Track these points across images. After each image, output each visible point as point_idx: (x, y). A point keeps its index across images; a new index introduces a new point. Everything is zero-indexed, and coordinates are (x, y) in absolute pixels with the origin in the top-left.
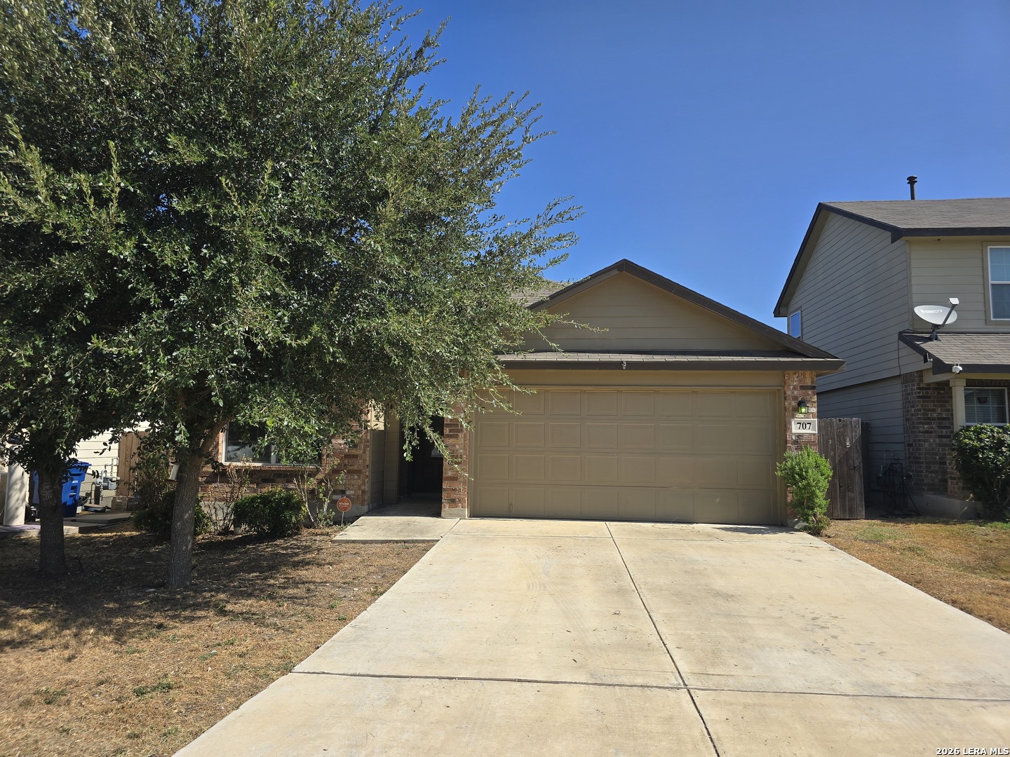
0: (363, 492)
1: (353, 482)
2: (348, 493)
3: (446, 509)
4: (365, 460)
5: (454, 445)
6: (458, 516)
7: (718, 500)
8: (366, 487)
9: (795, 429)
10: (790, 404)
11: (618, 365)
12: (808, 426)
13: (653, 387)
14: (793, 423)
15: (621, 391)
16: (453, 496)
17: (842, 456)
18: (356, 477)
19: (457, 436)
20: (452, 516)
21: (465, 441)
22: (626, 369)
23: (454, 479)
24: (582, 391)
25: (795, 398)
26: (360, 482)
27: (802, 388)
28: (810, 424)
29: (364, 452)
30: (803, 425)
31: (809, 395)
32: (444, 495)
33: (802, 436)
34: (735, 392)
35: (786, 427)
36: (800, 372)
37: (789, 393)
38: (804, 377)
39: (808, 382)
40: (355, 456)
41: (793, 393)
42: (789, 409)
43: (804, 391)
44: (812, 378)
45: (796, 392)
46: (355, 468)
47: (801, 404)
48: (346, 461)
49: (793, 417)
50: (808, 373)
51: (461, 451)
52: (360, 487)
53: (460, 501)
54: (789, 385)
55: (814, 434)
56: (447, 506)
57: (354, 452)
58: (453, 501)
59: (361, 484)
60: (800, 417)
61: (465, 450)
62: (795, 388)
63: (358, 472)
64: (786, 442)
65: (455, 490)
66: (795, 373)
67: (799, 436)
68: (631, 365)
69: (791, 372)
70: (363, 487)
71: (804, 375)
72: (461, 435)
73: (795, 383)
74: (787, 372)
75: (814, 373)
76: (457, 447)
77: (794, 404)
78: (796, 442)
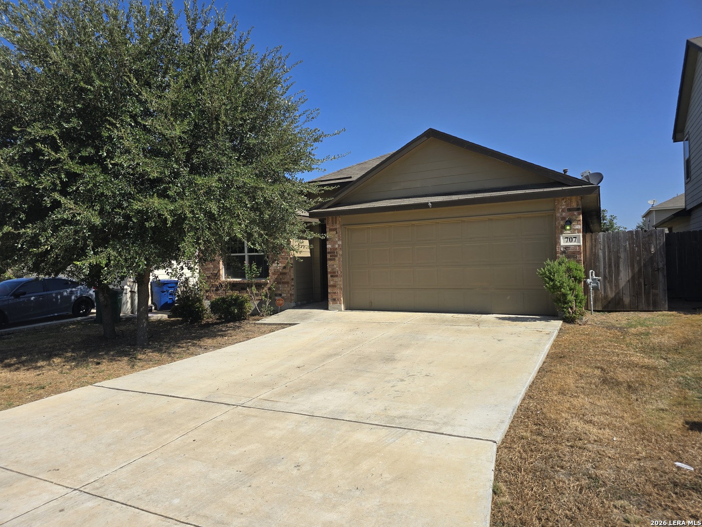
0: (291, 295)
1: (285, 289)
2: (283, 295)
3: (331, 304)
4: (290, 276)
5: (333, 265)
6: (337, 309)
7: (509, 298)
8: (292, 292)
9: (563, 242)
10: (559, 223)
11: (425, 205)
12: (574, 239)
13: (461, 218)
14: (561, 238)
15: (438, 223)
16: (334, 297)
17: (647, 260)
18: (286, 286)
19: (334, 260)
20: (334, 309)
21: (339, 262)
22: (432, 207)
23: (334, 286)
24: (412, 224)
25: (563, 219)
26: (289, 289)
27: (569, 210)
28: (576, 238)
29: (290, 271)
30: (570, 239)
31: (575, 215)
32: (329, 296)
33: (569, 247)
34: (520, 217)
35: (556, 242)
36: (568, 197)
37: (558, 215)
38: (571, 202)
39: (574, 205)
40: (285, 274)
41: (561, 214)
42: (558, 227)
43: (570, 212)
44: (577, 202)
45: (564, 214)
46: (286, 280)
47: (569, 222)
48: (281, 277)
49: (562, 233)
50: (574, 198)
51: (337, 269)
52: (289, 291)
53: (338, 300)
54: (559, 209)
55: (579, 246)
56: (331, 303)
57: (285, 271)
58: (334, 300)
59: (288, 290)
60: (567, 233)
61: (340, 268)
62: (563, 211)
63: (287, 283)
64: (556, 253)
65: (335, 293)
66: (563, 199)
67: (566, 248)
68: (435, 205)
69: (560, 199)
70: (290, 292)
71: (571, 200)
72: (337, 259)
73: (563, 207)
74: (557, 199)
75: (579, 198)
76: (335, 266)
77: (562, 223)
78: (564, 252)
